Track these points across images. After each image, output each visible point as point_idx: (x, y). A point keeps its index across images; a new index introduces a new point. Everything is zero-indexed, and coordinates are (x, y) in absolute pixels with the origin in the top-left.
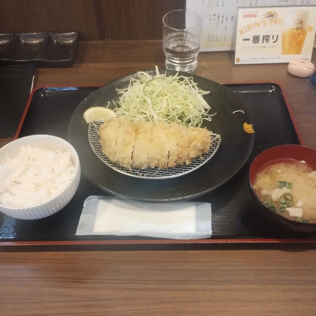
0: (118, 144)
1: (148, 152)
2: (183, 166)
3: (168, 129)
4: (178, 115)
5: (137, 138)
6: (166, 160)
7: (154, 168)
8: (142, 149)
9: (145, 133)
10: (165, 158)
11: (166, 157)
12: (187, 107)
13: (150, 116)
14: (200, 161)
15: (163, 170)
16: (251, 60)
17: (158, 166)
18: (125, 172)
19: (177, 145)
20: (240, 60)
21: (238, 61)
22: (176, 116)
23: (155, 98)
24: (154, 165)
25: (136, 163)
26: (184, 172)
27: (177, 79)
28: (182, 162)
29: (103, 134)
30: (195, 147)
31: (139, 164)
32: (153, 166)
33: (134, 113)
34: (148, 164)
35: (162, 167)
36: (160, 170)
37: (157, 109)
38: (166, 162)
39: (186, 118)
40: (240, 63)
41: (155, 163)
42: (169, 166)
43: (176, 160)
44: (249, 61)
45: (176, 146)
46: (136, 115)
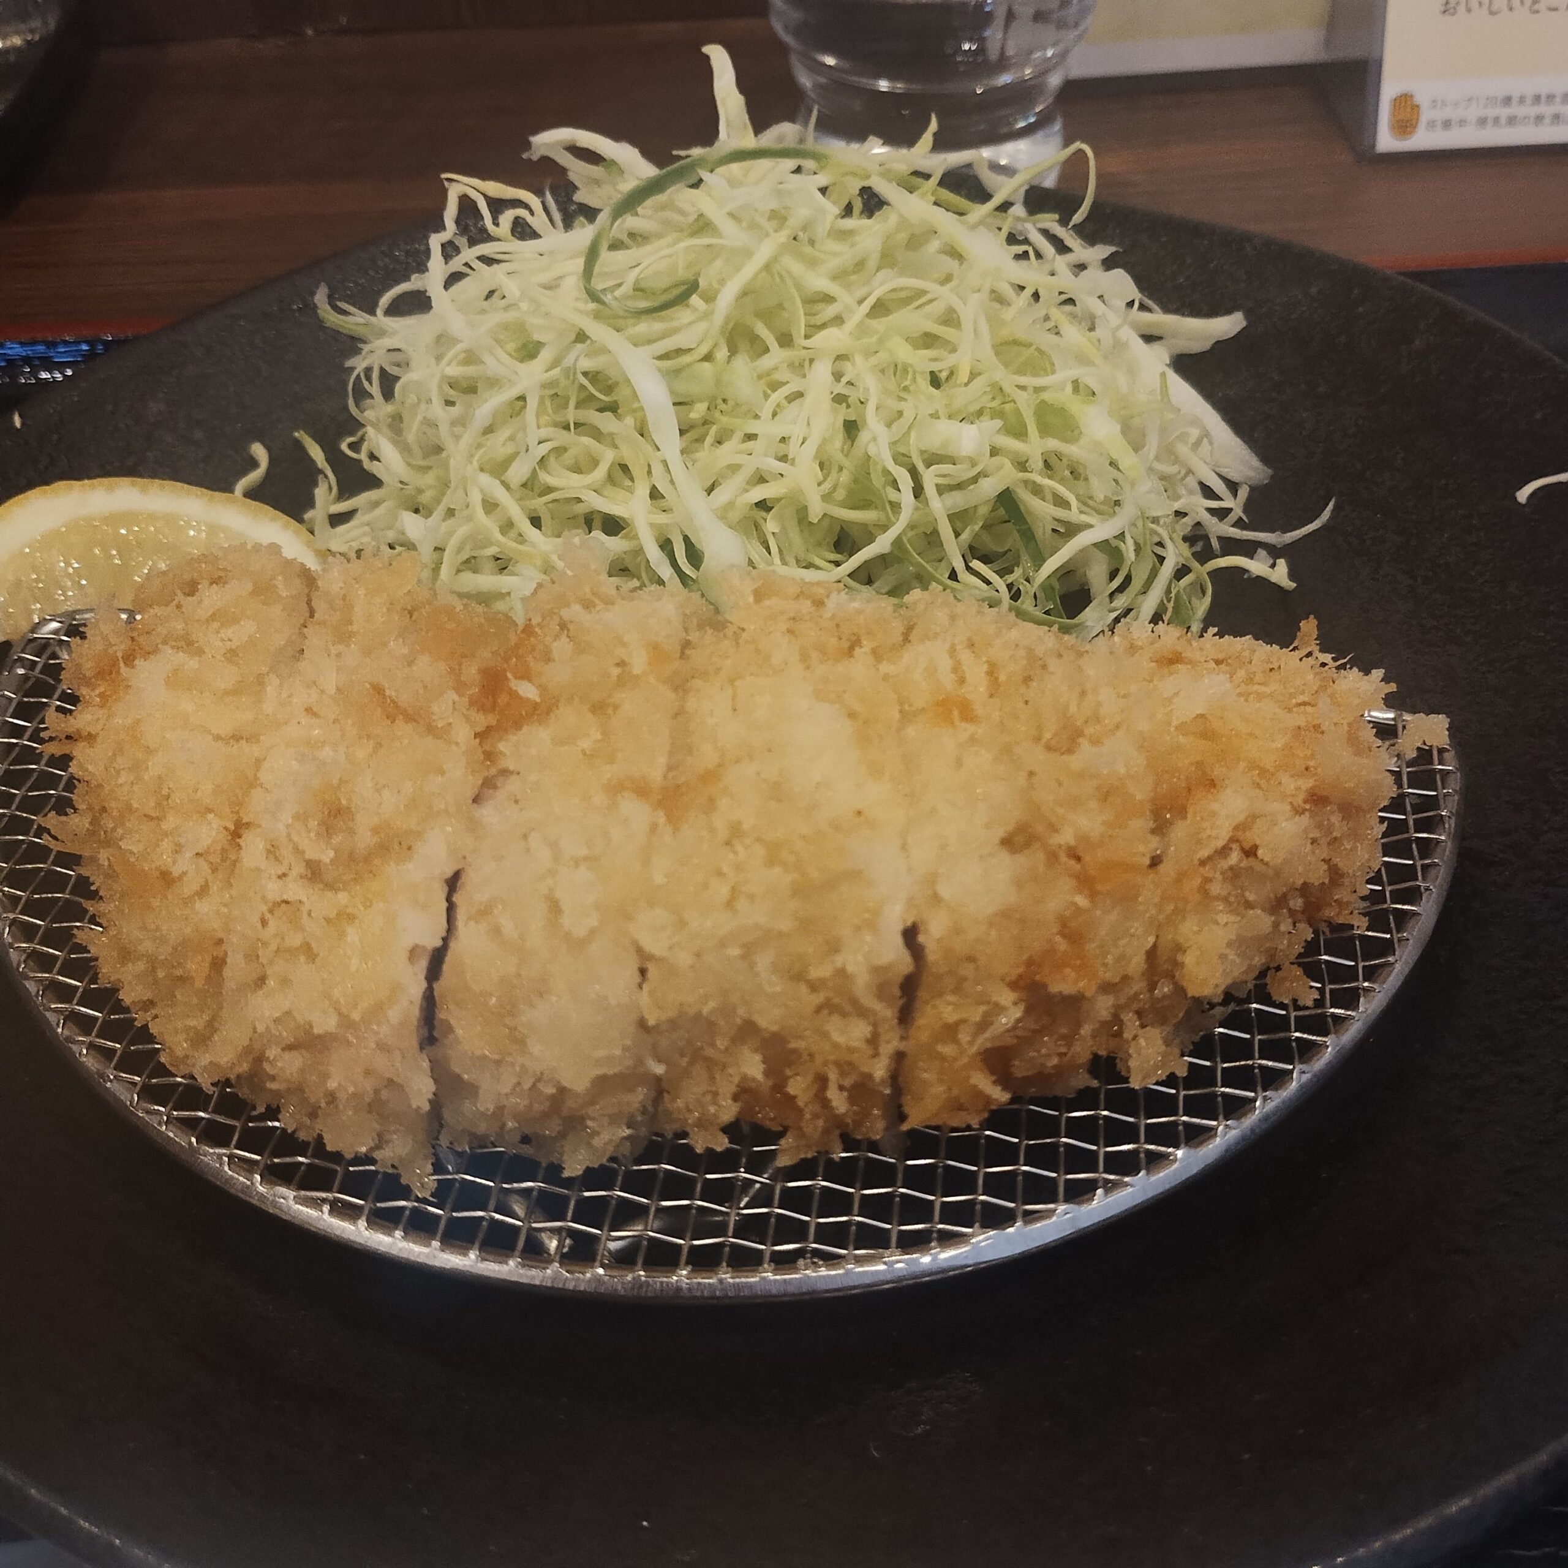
0: (253, 849)
1: (639, 950)
2: (1086, 1099)
3: (877, 655)
4: (958, 519)
5: (505, 773)
6: (873, 1041)
7: (722, 1143)
8: (555, 908)
9: (599, 708)
10: (862, 1012)
11: (877, 1006)
12: (1053, 444)
13: (666, 546)
14: (1282, 1023)
15: (835, 1171)
16: (1515, 110)
17: (767, 1117)
18: (349, 1212)
19: (1008, 843)
20: (1425, 117)
21: (1404, 125)
22: (946, 531)
23: (708, 357)
24: (728, 1111)
25: (486, 1103)
26: (1110, 1187)
27: (927, 177)
28: (1082, 1050)
29: (91, 738)
30: (1234, 857)
31: (519, 1102)
32: (703, 1124)
33: (490, 525)
34: (640, 1096)
35: (826, 1132)
36: (803, 1169)
37: (734, 468)
38: (880, 1070)
39: (1039, 560)
40: (1422, 140)
41: (727, 1088)
42: (916, 1118)
43: (1010, 1041)
44: (1496, 120)
45: (1004, 857)
46: (521, 538)
